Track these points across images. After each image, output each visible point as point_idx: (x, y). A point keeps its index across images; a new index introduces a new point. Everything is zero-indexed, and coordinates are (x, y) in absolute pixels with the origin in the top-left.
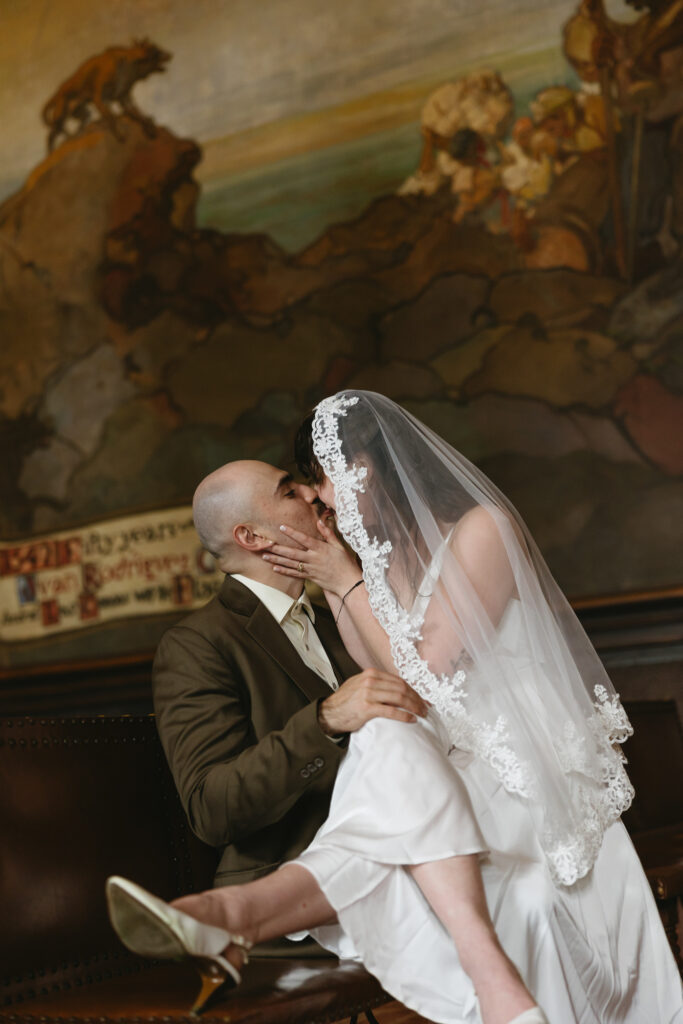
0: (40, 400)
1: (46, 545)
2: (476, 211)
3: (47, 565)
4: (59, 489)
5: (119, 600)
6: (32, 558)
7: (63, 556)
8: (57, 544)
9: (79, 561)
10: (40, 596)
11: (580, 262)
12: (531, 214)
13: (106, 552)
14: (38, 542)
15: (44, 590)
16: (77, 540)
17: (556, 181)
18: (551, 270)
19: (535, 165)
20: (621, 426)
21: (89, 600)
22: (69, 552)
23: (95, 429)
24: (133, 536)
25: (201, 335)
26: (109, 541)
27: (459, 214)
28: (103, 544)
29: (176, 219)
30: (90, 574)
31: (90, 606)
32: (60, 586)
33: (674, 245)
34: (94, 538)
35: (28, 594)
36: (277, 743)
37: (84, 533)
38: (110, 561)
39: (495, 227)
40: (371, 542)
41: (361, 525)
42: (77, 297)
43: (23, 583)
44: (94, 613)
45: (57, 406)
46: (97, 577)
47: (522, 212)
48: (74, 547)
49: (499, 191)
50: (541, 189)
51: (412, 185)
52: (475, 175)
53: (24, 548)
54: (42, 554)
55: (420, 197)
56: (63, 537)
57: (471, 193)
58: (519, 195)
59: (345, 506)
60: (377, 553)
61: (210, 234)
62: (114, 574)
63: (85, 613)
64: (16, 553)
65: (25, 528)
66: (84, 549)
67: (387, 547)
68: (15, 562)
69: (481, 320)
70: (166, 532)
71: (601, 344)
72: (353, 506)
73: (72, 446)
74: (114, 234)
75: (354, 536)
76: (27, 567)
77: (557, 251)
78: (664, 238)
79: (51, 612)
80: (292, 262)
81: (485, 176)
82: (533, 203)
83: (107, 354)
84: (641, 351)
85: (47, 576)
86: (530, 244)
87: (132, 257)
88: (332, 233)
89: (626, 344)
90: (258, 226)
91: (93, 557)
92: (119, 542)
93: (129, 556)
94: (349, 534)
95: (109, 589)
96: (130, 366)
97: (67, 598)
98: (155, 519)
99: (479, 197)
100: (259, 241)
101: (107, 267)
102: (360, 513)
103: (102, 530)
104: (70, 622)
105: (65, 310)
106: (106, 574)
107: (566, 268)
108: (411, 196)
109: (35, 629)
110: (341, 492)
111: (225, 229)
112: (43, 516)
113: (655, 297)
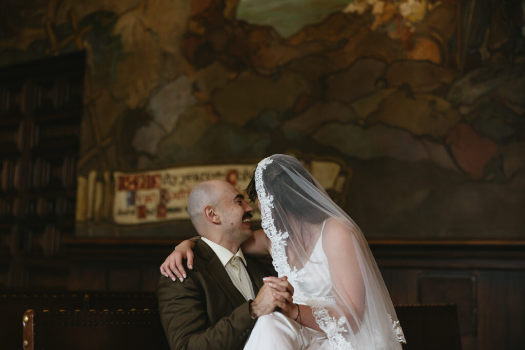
0: (147, 101)
1: (143, 177)
2: (383, 26)
3: (143, 187)
4: (152, 148)
5: (177, 210)
6: (135, 183)
7: (151, 184)
8: (149, 177)
9: (159, 187)
10: (138, 203)
11: (436, 59)
12: (413, 30)
13: (172, 184)
14: (139, 174)
15: (140, 200)
16: (159, 176)
17: (428, 14)
18: (420, 61)
19: (418, 4)
20: (449, 149)
21: (162, 208)
22: (154, 182)
23: (174, 119)
24: (188, 177)
25: (233, 76)
26: (175, 178)
27: (375, 26)
28: (172, 180)
29: (226, 13)
30: (164, 194)
31: (162, 211)
32: (148, 199)
33: (488, 55)
34: (168, 176)
35: (131, 201)
36: (227, 322)
37: (163, 173)
38: (174, 189)
39: (393, 35)
40: (278, 233)
41: (273, 224)
42: (172, 49)
43: (129, 195)
44: (164, 215)
45: (155, 105)
46: (167, 197)
47: (408, 28)
48: (157, 180)
49: (397, 16)
50: (420, 17)
51: (351, 8)
52: (385, 6)
53: (132, 177)
54: (140, 181)
55: (355, 15)
56: (152, 173)
57: (382, 15)
58: (407, 19)
59: (266, 214)
60: (281, 238)
61: (243, 23)
62: (177, 196)
63: (160, 214)
64: (128, 179)
65: (133, 166)
66: (163, 181)
67: (286, 235)
68: (126, 184)
69: (380, 84)
70: (205, 177)
71: (443, 104)
72: (269, 215)
73: (161, 127)
74: (194, 18)
75: (269, 230)
76: (132, 187)
77: (425, 51)
78: (483, 50)
79: (142, 212)
80: (284, 42)
81: (391, 7)
82: (415, 24)
83: (184, 81)
84: (464, 110)
85: (142, 193)
86: (410, 45)
87: (201, 31)
88: (307, 29)
89: (456, 106)
90: (268, 22)
91: (167, 186)
92: (180, 180)
93: (184, 188)
94: (266, 229)
95: (173, 203)
96: (195, 88)
97: (151, 206)
98: (199, 170)
99: (386, 18)
100: (268, 29)
101: (188, 35)
102: (273, 218)
103: (173, 172)
104: (152, 218)
105: (165, 55)
106: (172, 195)
107: (428, 61)
108: (350, 13)
109: (133, 219)
110: (264, 208)
111: (251, 21)
112: (143, 161)
113: (474, 82)
